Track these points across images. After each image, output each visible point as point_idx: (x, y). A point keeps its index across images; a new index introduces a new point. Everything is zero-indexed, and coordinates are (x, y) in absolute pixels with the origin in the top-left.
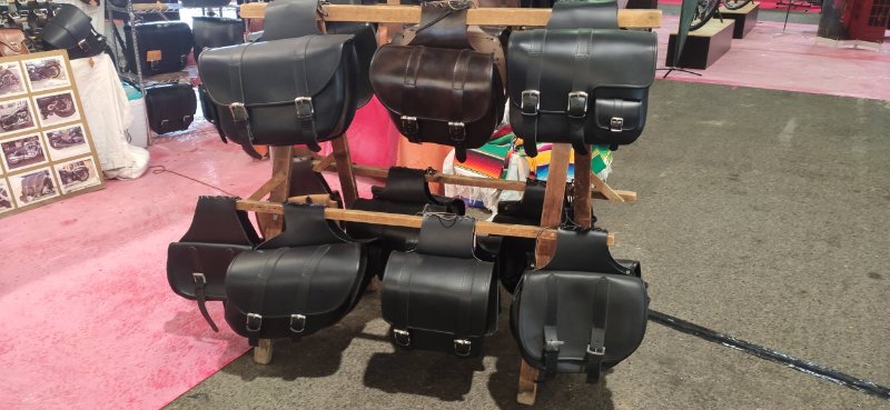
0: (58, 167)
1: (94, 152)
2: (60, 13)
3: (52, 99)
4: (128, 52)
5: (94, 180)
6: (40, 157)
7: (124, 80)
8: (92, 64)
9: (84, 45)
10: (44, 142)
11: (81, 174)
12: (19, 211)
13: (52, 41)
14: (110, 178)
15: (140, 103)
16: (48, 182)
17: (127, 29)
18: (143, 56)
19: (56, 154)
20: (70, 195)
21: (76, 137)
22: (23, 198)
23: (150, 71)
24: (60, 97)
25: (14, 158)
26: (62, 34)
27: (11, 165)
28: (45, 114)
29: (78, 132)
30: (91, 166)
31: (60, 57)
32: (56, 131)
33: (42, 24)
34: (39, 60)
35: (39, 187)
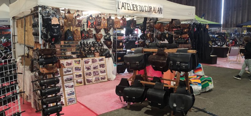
0: (101, 77)
1: (107, 75)
2: (105, 50)
3: (101, 65)
4: (115, 58)
5: (106, 80)
6: (98, 74)
7: (114, 63)
8: (109, 59)
9: (108, 56)
10: (99, 72)
11: (104, 78)
12: (93, 83)
13: (103, 55)
14: (109, 80)
15: (116, 67)
16: (99, 79)
17: (115, 53)
18: (118, 58)
19: (101, 74)
20: (102, 82)
21: (104, 72)
22: (95, 81)
23: (118, 61)
24: (103, 64)
25: (94, 74)
26: (105, 54)
27: (94, 75)
28: (100, 67)
29: (105, 71)
30: (106, 77)
31: (104, 57)
32: (101, 70)
33: (102, 52)
34: (101, 58)
35: (97, 80)
